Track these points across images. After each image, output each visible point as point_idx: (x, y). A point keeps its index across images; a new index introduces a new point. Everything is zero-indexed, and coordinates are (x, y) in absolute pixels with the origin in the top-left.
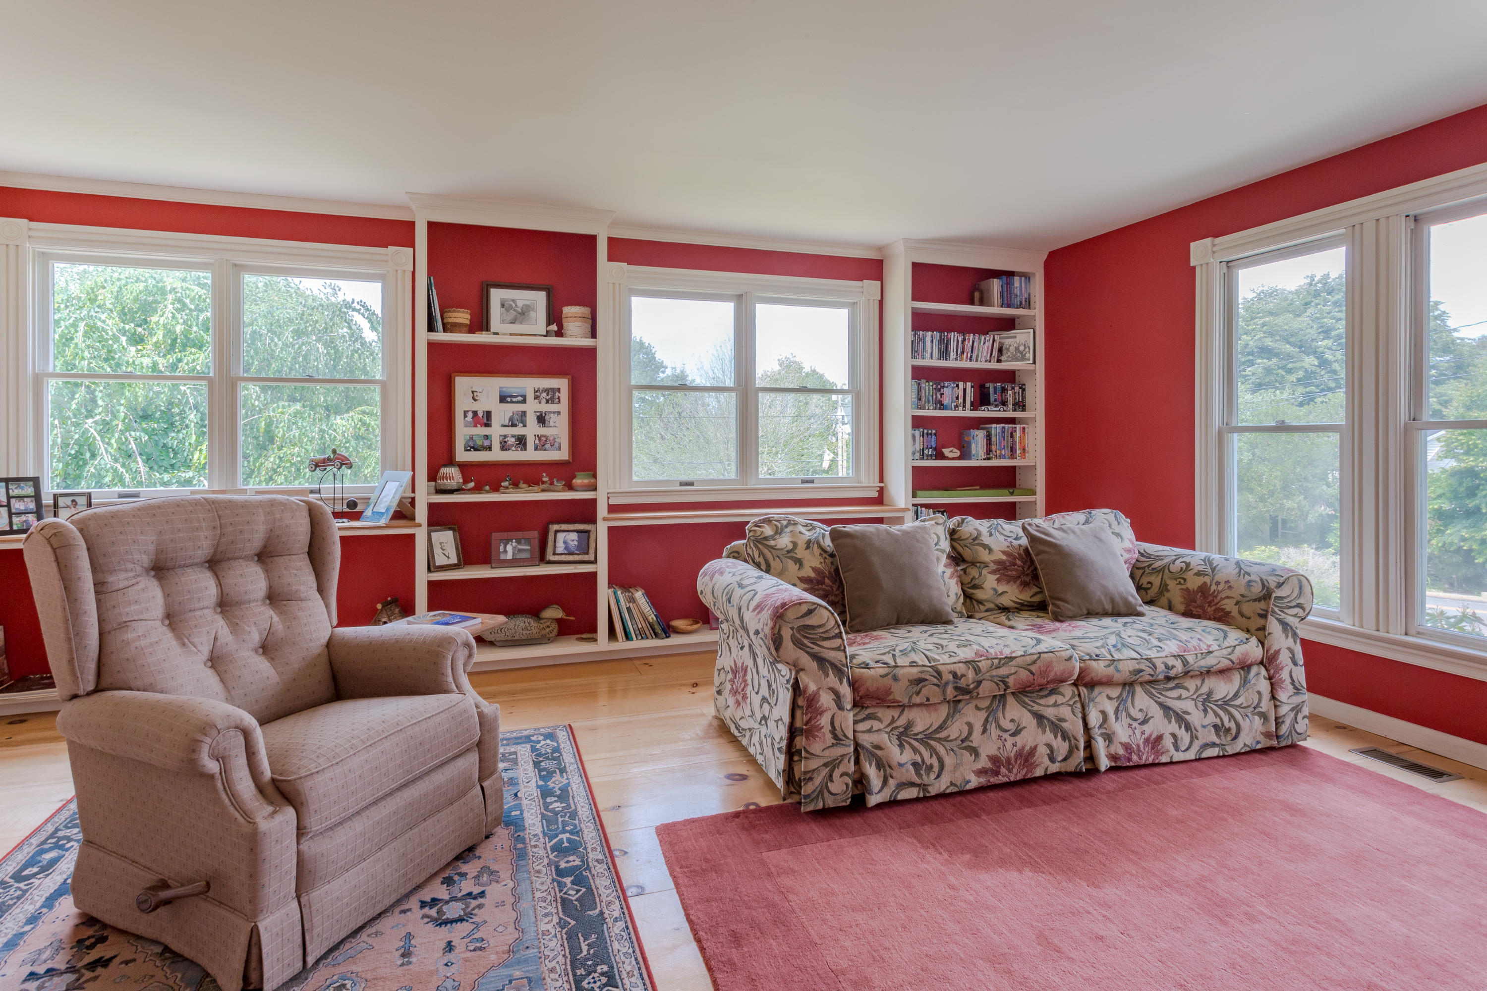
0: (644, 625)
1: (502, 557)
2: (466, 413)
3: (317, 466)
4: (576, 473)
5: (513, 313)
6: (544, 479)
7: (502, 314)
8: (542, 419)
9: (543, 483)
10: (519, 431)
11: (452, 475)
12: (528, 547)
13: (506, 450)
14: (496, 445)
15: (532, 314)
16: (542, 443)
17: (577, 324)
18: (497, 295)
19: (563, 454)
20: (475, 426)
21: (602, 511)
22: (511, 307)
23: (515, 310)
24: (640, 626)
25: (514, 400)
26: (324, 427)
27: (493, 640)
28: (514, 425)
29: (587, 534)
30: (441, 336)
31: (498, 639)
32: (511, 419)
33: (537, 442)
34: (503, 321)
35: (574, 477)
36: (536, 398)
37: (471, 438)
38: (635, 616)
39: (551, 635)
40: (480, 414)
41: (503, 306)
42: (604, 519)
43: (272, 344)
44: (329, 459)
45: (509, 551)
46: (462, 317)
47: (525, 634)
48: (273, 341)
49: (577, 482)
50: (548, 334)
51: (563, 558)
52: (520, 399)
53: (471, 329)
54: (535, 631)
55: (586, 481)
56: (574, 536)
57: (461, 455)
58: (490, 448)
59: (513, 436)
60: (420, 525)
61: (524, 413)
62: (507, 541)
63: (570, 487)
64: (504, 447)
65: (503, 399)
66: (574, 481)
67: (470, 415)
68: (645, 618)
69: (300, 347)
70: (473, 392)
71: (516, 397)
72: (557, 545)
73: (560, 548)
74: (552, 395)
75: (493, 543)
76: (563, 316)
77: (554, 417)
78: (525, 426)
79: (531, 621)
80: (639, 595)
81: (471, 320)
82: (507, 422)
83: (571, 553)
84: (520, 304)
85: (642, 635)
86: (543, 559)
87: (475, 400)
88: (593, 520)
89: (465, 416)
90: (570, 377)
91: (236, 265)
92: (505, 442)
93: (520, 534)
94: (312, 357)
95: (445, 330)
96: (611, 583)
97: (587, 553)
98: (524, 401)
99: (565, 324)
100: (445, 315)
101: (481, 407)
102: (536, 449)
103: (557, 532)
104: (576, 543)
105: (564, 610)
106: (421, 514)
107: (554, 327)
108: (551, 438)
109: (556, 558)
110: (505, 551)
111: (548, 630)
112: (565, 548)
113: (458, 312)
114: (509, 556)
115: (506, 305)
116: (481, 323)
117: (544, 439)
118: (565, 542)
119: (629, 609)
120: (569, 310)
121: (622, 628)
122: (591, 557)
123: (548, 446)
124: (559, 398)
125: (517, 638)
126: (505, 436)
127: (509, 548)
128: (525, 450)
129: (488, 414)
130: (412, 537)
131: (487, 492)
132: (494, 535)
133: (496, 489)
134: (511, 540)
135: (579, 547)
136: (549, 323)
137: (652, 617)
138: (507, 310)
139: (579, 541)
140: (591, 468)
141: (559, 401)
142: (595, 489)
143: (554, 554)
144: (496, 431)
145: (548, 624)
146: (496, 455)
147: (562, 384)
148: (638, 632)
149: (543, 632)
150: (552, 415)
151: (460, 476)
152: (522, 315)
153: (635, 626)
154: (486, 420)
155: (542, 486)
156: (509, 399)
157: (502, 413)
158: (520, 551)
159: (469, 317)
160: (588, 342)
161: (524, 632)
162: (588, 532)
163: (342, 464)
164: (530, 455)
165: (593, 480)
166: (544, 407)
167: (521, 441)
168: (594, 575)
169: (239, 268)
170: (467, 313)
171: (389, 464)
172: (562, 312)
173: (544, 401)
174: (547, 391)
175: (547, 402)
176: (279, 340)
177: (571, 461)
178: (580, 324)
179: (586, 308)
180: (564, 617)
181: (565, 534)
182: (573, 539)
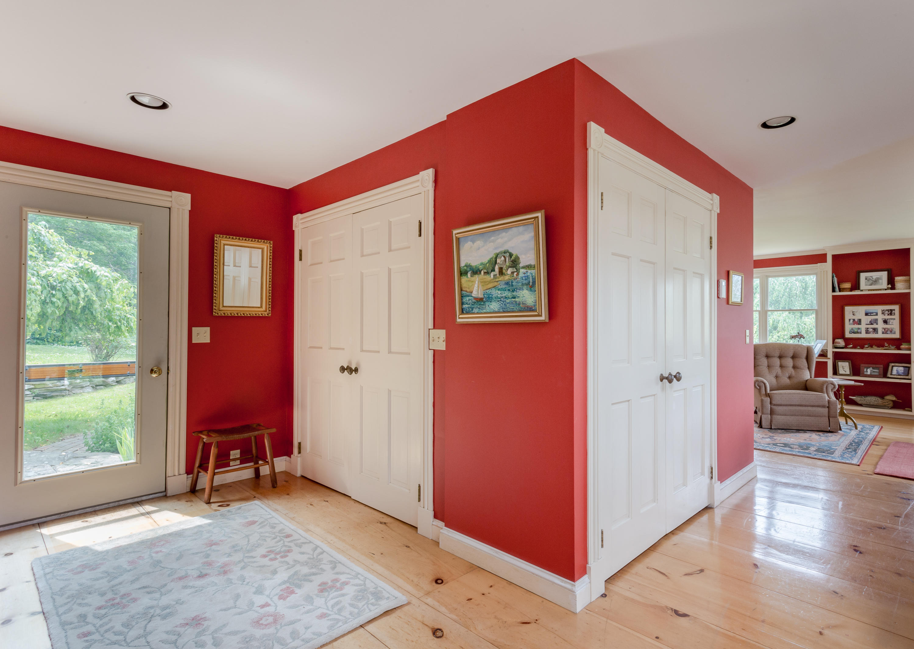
1: (865, 373)
2: (850, 320)
3: (792, 338)
4: (902, 343)
5: (871, 282)
6: (886, 345)
7: (866, 282)
8: (885, 322)
9: (886, 346)
10: (875, 326)
11: (843, 342)
12: (878, 371)
13: (868, 333)
14: (863, 331)
15: (880, 281)
16: (885, 331)
17: (901, 284)
18: (863, 276)
19: (897, 335)
20: (854, 324)
22: (870, 279)
23: (872, 280)
25: (872, 314)
27: (861, 403)
28: (872, 324)
29: (908, 368)
30: (838, 293)
31: (863, 403)
32: (870, 322)
33: (883, 330)
34: (866, 285)
35: (902, 345)
36: (883, 313)
37: (852, 329)
39: (888, 406)
40: (856, 320)
41: (866, 279)
44: (797, 336)
45: (869, 371)
46: (848, 285)
47: (875, 403)
49: (902, 347)
50: (888, 289)
51: (895, 376)
52: (875, 314)
53: (851, 290)
54: (880, 403)
55: (907, 347)
56: (902, 369)
57: (848, 335)
58: (861, 333)
59: (872, 328)
60: (829, 359)
61: (877, 320)
62: (868, 368)
63: (899, 349)
64: (867, 332)
65: (867, 314)
66: (901, 346)
67: (852, 321)
70: (853, 312)
71: (873, 313)
72: (893, 371)
73: (895, 372)
74: (891, 312)
75: (861, 368)
76: (895, 281)
77: (892, 321)
78: (877, 324)
79: (879, 399)
81: (851, 286)
82: (868, 323)
83: (901, 375)
84: (874, 278)
86: (885, 376)
87: (854, 315)
89: (850, 321)
90: (900, 304)
92: (868, 331)
93: (874, 366)
95: (840, 291)
97: (908, 375)
98: (877, 314)
99: (896, 284)
100: (840, 285)
101: (856, 318)
102: (883, 333)
103: (893, 366)
104: (902, 371)
105: (896, 397)
106: (830, 355)
107: (890, 286)
108: (891, 329)
109: (892, 376)
110: (867, 371)
111: (887, 403)
112: (897, 373)
113: (845, 284)
114: (869, 373)
115: (868, 279)
116: (856, 286)
117: (887, 329)
118: (897, 371)
120: (897, 279)
123: (889, 332)
124: (894, 313)
125: (871, 404)
126: (868, 328)
127: (869, 370)
128: (877, 333)
129: (860, 320)
130: (826, 363)
131: (859, 349)
132: (862, 365)
133: (862, 348)
134: (870, 367)
135: (904, 373)
136: (888, 284)
138: (868, 281)
139: (904, 370)
140: (909, 341)
141: (895, 315)
142: (910, 350)
143: (891, 374)
144: (863, 327)
145: (888, 401)
146: (863, 335)
147: (896, 308)
149: (885, 404)
150: (891, 320)
151: (846, 342)
152: (876, 281)
154: (859, 322)
155: (885, 348)
156: (869, 314)
157: (866, 320)
158: (874, 372)
159: (850, 285)
160: (907, 291)
161: (875, 402)
163: (801, 337)
164: (880, 335)
165: (909, 346)
166: (887, 317)
167: (875, 330)
170: (849, 284)
171: (819, 337)
172: (894, 279)
173: (887, 314)
174: (888, 310)
175: (888, 315)
177: (901, 338)
178: (903, 283)
179: (906, 277)
180: (896, 400)
181: (897, 367)
182: (901, 370)
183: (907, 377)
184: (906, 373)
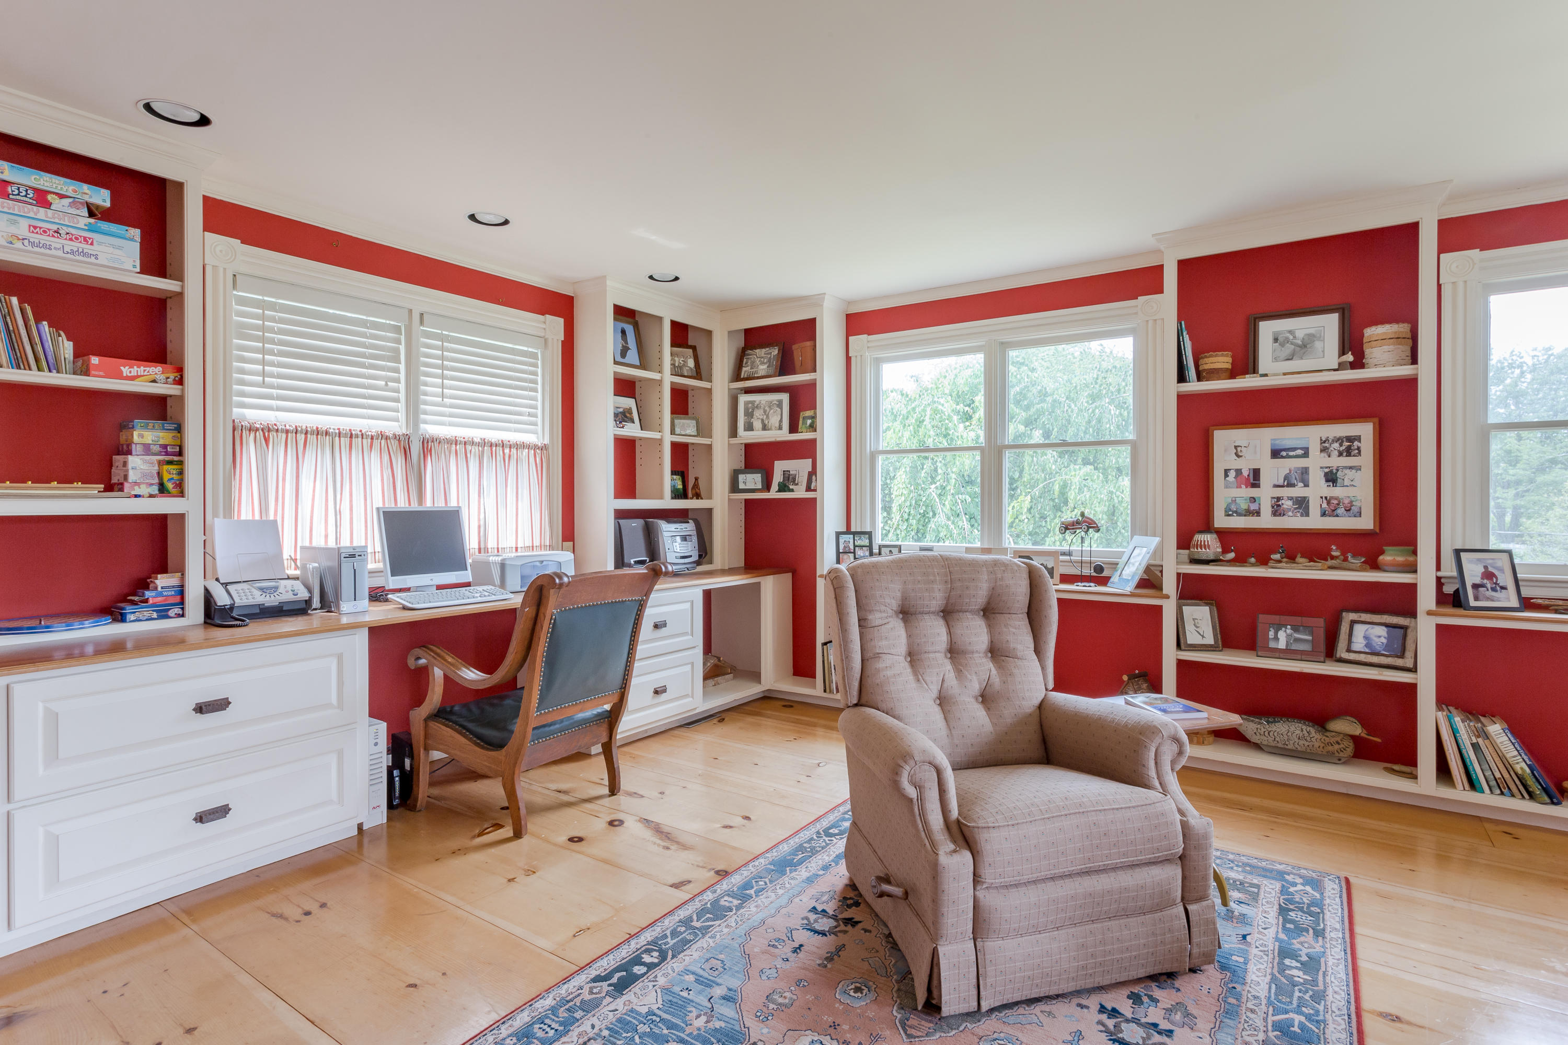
0: (1506, 776)
1: (1272, 645)
2: (1226, 472)
3: (1066, 529)
4: (1385, 548)
5: (1289, 348)
6: (1334, 554)
7: (1274, 351)
8: (1331, 478)
9: (1333, 558)
10: (1298, 491)
11: (1209, 543)
12: (1310, 638)
13: (1280, 515)
14: (1266, 509)
15: (1318, 344)
16: (1331, 508)
17: (1386, 348)
18: (1267, 329)
19: (1366, 522)
20: (1239, 487)
21: (1426, 598)
22: (1287, 340)
23: (1292, 344)
24: (1498, 775)
25: (1291, 453)
26: (1112, 489)
27: (1259, 742)
28: (1291, 485)
29: (1402, 631)
30: (1193, 386)
31: (1265, 743)
32: (1286, 478)
33: (1325, 505)
34: (1276, 359)
35: (1382, 552)
36: (1323, 450)
37: (1234, 501)
38: (1489, 758)
39: (1341, 754)
40: (1245, 473)
41: (1276, 340)
42: (1430, 613)
43: (1070, 410)
44: (1078, 522)
45: (1282, 638)
46: (1222, 361)
47: (1302, 745)
48: (1070, 407)
49: (1384, 558)
50: (1341, 367)
51: (1362, 658)
52: (1300, 452)
53: (1233, 374)
54: (1317, 744)
55: (1400, 559)
56: (1382, 631)
57: (1221, 521)
58: (1258, 513)
59: (1290, 498)
60: (1167, 597)
61: (1305, 471)
62: (1279, 627)
63: (1373, 564)
64: (1277, 510)
65: (1276, 454)
66: (1381, 558)
67: (1232, 474)
68: (1509, 767)
69: (1093, 411)
70: (1236, 447)
71: (1294, 449)
72: (1354, 639)
73: (1359, 643)
74: (1349, 447)
75: (1260, 627)
76: (1365, 340)
77: (1350, 474)
78: (1306, 485)
79: (1312, 731)
80: (1496, 729)
81: (1232, 364)
82: (1281, 482)
83: (1377, 654)
84: (1300, 334)
85: (1501, 787)
86: (1330, 653)
87: (1238, 456)
88: (1411, 612)
89: (1226, 475)
90: (1376, 420)
91: (1002, 343)
92: (1279, 506)
93: (1298, 620)
94: (1105, 420)
95: (1199, 378)
96: (1443, 700)
97: (1402, 656)
98: (1306, 454)
99: (1367, 351)
100: (1201, 362)
102: (1324, 514)
103: (1353, 622)
104: (1385, 641)
105: (1363, 726)
106: (1170, 585)
107: (1349, 357)
108: (1346, 501)
109: (1352, 656)
110: (1276, 639)
111: (1336, 747)
112: (1367, 646)
113: (1216, 356)
114: (1282, 645)
115: (1281, 339)
116: (1245, 365)
117: (1335, 502)
118: (1366, 638)
119: (1475, 746)
120: (1371, 332)
121: (1462, 771)
122: (1409, 663)
123: (1341, 511)
124: (1359, 449)
125: (1289, 747)
126: (1279, 499)
127: (1282, 635)
128: (1307, 515)
129: (1256, 473)
130: (1159, 609)
131: (1253, 565)
132: (1262, 618)
133: (1264, 561)
134: (1285, 626)
135: (1387, 647)
136: (1342, 352)
137: (1522, 765)
138: (1282, 345)
139: (1389, 638)
140: (1409, 541)
141: (1359, 453)
142: (1415, 571)
143: (1349, 650)
144: (1265, 494)
145: (1338, 739)
146: (1266, 521)
147: (1365, 431)
148: (1493, 783)
149: (1330, 748)
150: (1347, 471)
151: (1219, 544)
152: (1304, 347)
153: (1488, 773)
154: (1255, 478)
155: (1330, 562)
156: (1284, 454)
157: (1272, 471)
158: (1297, 640)
159: (1230, 360)
160: (1405, 371)
161: (1301, 742)
162: (1405, 628)
163: (1089, 528)
164: (1314, 521)
165: (1411, 559)
166: (1335, 461)
167: (1302, 505)
168: (1411, 689)
169: (1005, 346)
170: (1227, 356)
171: (1140, 527)
172: (1363, 335)
173: (1336, 453)
174: (1340, 440)
175: (1340, 454)
176: (1076, 406)
177: (1378, 531)
178: (1392, 347)
179: (1401, 325)
180: (1363, 735)
181: (1367, 626)
182: (1379, 635)
183: (1399, 662)
184: (1397, 645)
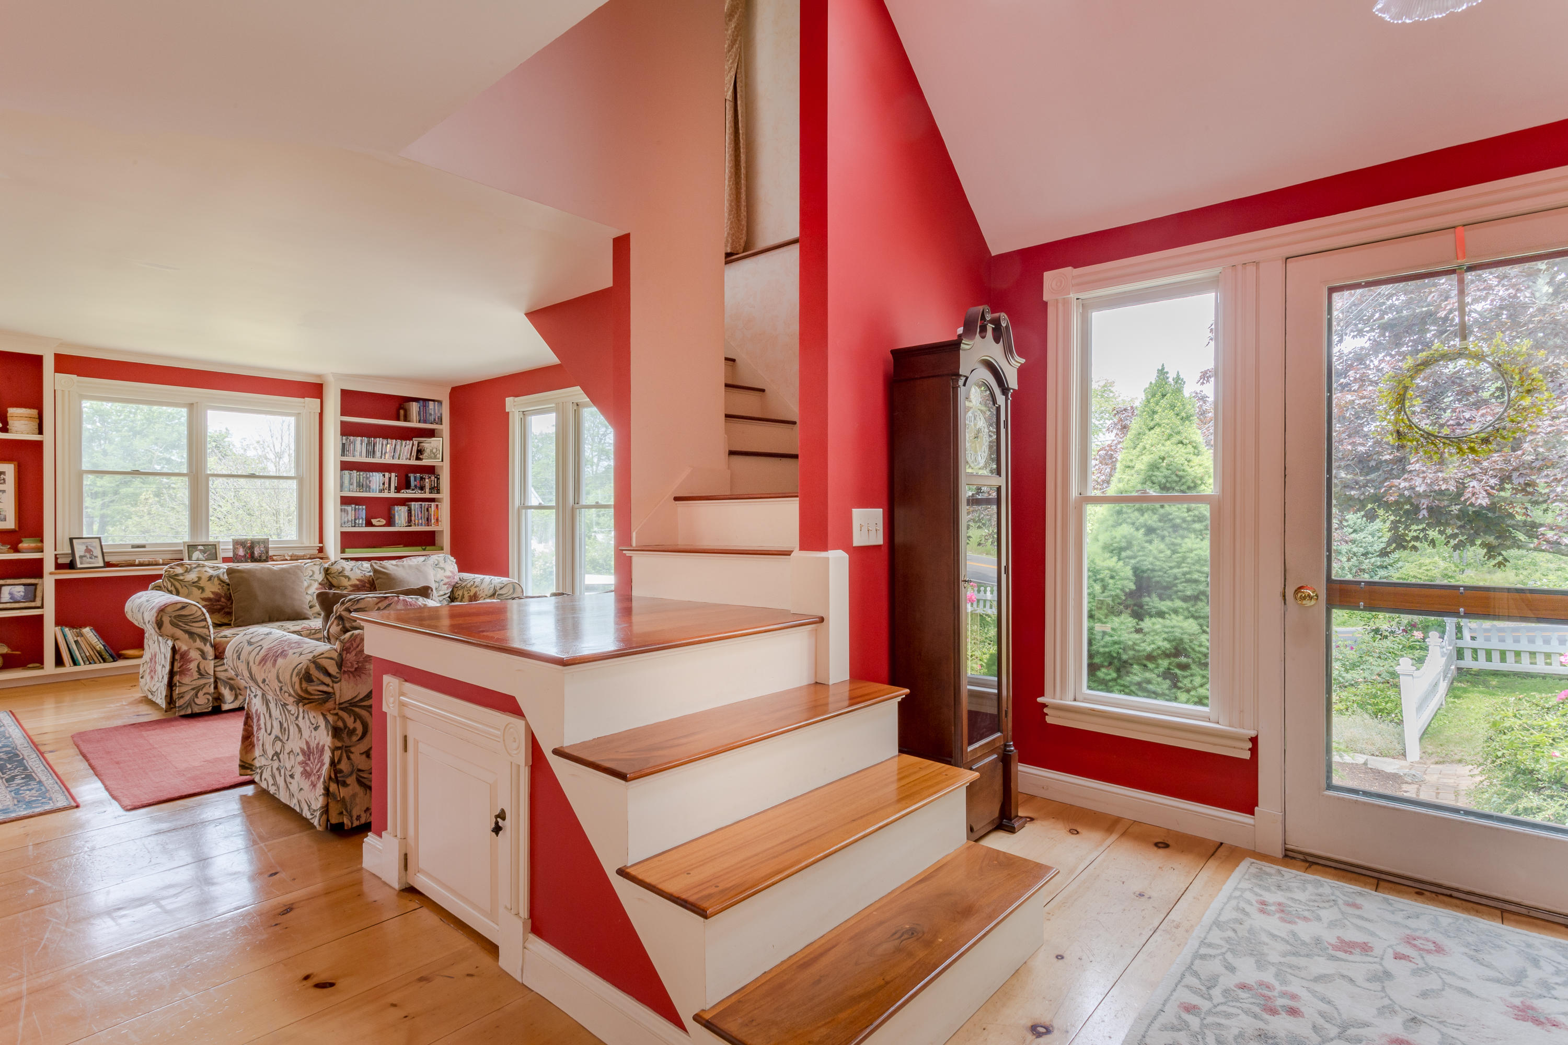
0: (92, 653)
4: (23, 539)
17: (23, 422)
21: (49, 566)
24: (88, 654)
29: (33, 587)
35: (21, 542)
38: (83, 646)
42: (51, 573)
49: (25, 545)
51: (8, 606)
55: (33, 545)
56: (21, 588)
63: (17, 551)
66: (21, 545)
68: (93, 648)
72: (2, 596)
73: (6, 598)
76: (8, 416)
80: (87, 631)
83: (19, 602)
85: (90, 660)
88: (40, 575)
90: (16, 461)
96: (58, 623)
97: (34, 601)
99: (10, 422)
104: (23, 594)
105: (9, 646)
107: (1, 425)
112: (11, 598)
118: (10, 594)
119: (76, 642)
120: (13, 412)
121: (69, 656)
122: (38, 603)
124: (4, 479)
135: (24, 597)
137: (99, 646)
139: (25, 592)
140: (38, 534)
141: (4, 482)
142: (42, 551)
147: (8, 470)
148: (85, 659)
153: (83, 655)
160: (34, 437)
162: (35, 585)
165: (40, 544)
168: (41, 617)
172: (7, 412)
177: (17, 529)
178: (26, 422)
179: (33, 410)
180: (10, 652)
181: (10, 587)
182: (19, 591)
183: (33, 604)
184: (31, 596)
